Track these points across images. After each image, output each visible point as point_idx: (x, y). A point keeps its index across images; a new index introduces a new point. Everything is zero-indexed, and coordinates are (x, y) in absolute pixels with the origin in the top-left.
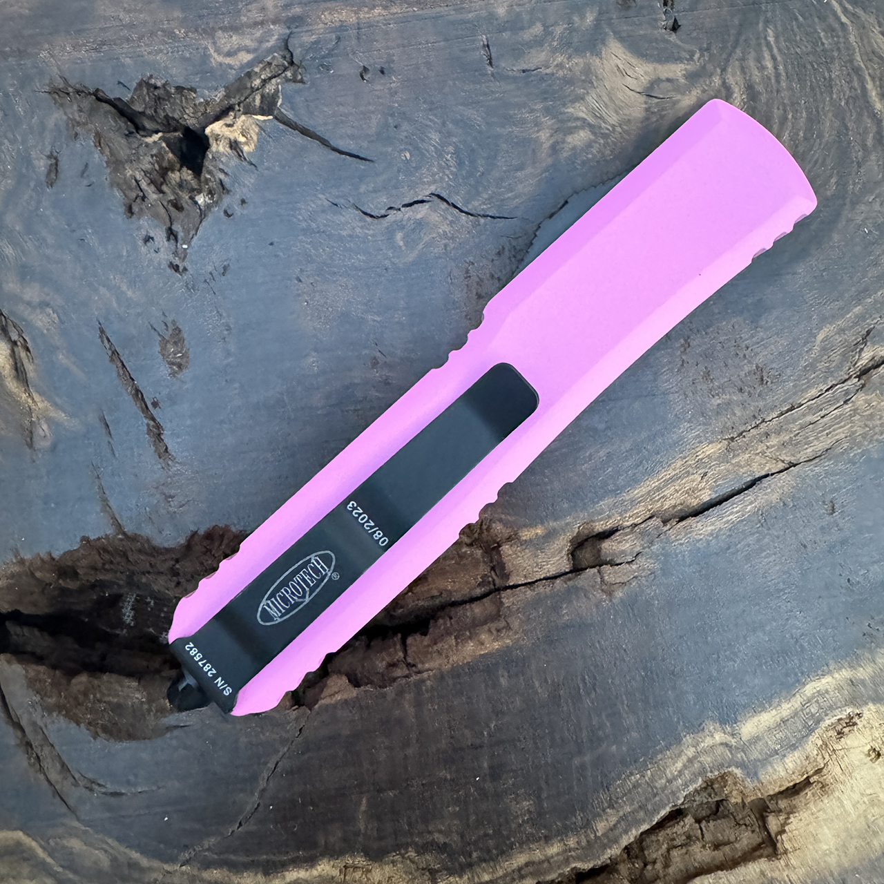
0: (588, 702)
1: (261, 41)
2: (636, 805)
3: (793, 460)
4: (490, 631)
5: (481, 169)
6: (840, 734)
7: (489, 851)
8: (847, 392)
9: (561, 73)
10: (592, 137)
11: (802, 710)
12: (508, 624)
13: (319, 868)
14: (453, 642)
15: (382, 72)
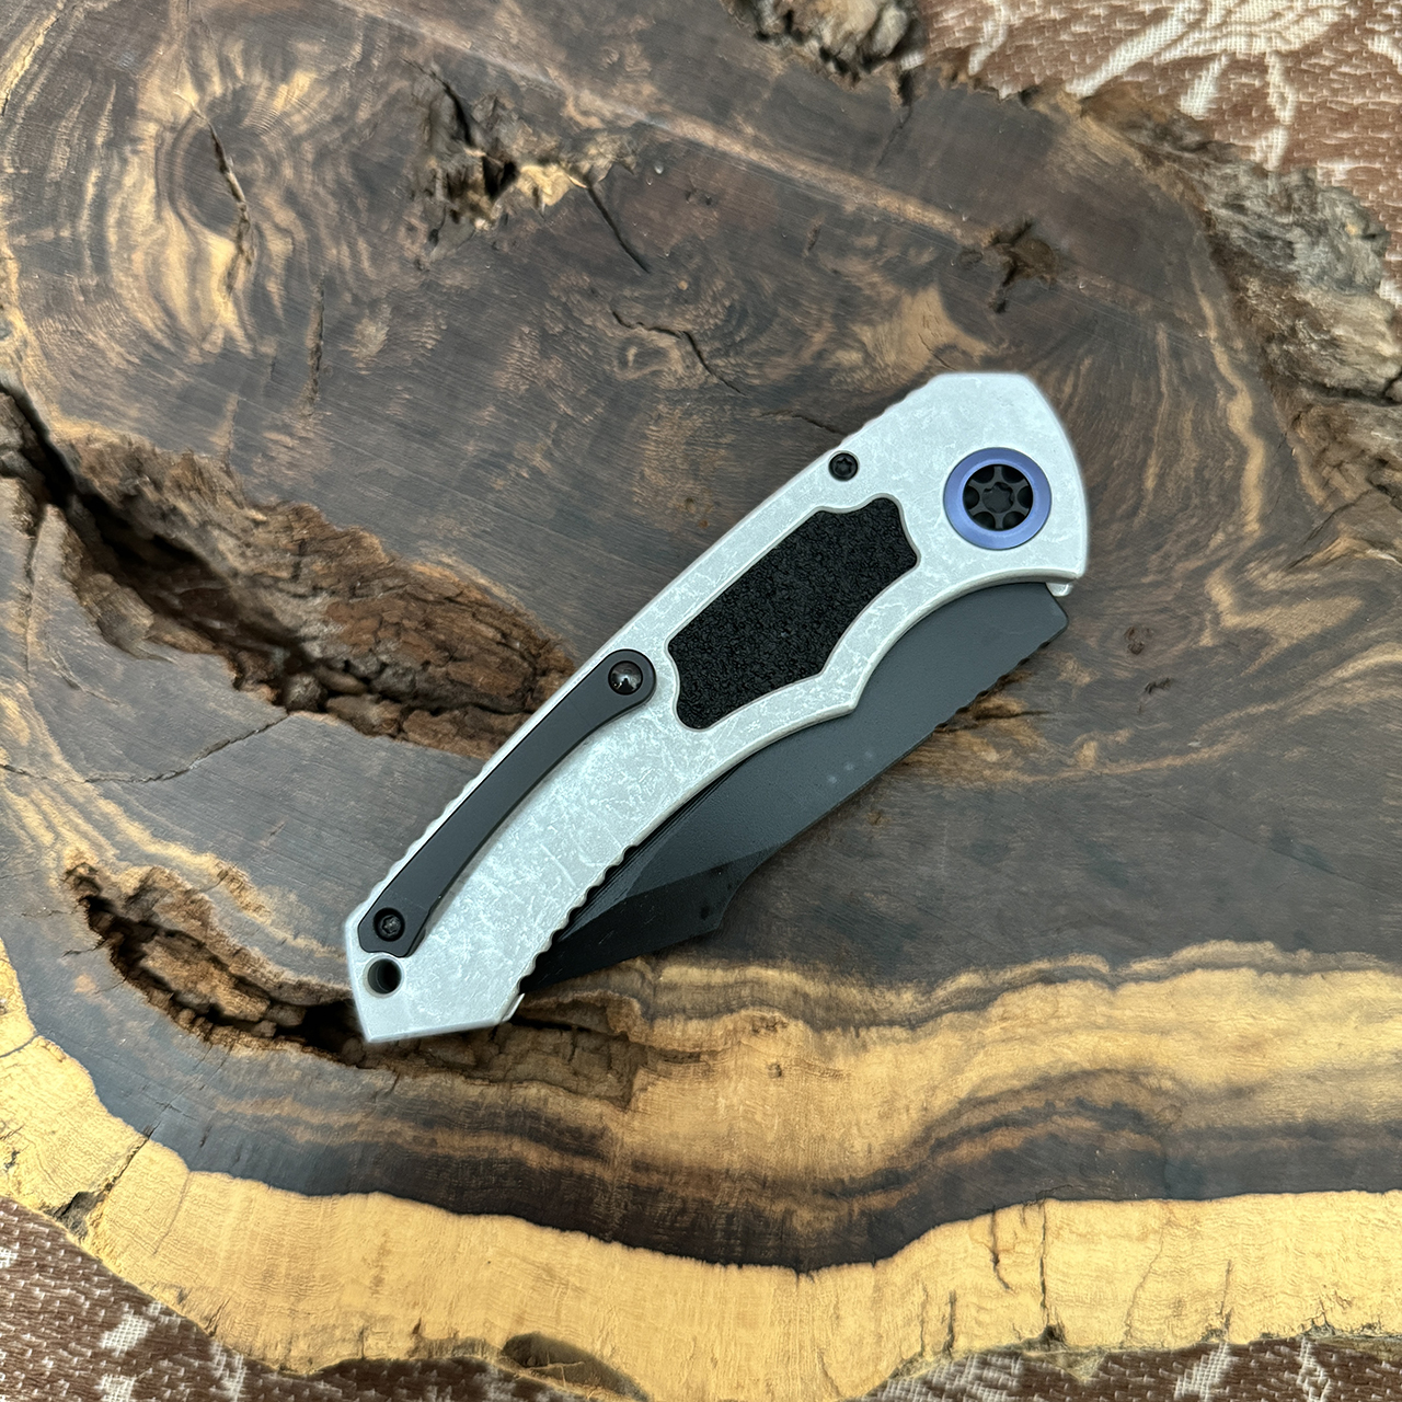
1: (618, 117)
5: (744, 336)
6: (756, 1031)
9: (867, 292)
10: (861, 364)
11: (731, 986)
13: (202, 858)
14: (454, 731)
15: (708, 202)
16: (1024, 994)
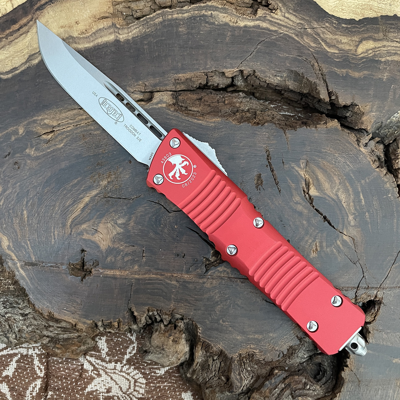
0: (157, 54)
2: (149, 23)
3: (80, 110)
4: (181, 80)
5: (154, 217)
6: (86, 30)
7: (194, 19)
8: (59, 126)
9: (122, 243)
10: (117, 221)
11: (95, 39)
12: (175, 81)
13: (243, 24)
14: (192, 79)
15: (178, 255)
16: (20, 63)
